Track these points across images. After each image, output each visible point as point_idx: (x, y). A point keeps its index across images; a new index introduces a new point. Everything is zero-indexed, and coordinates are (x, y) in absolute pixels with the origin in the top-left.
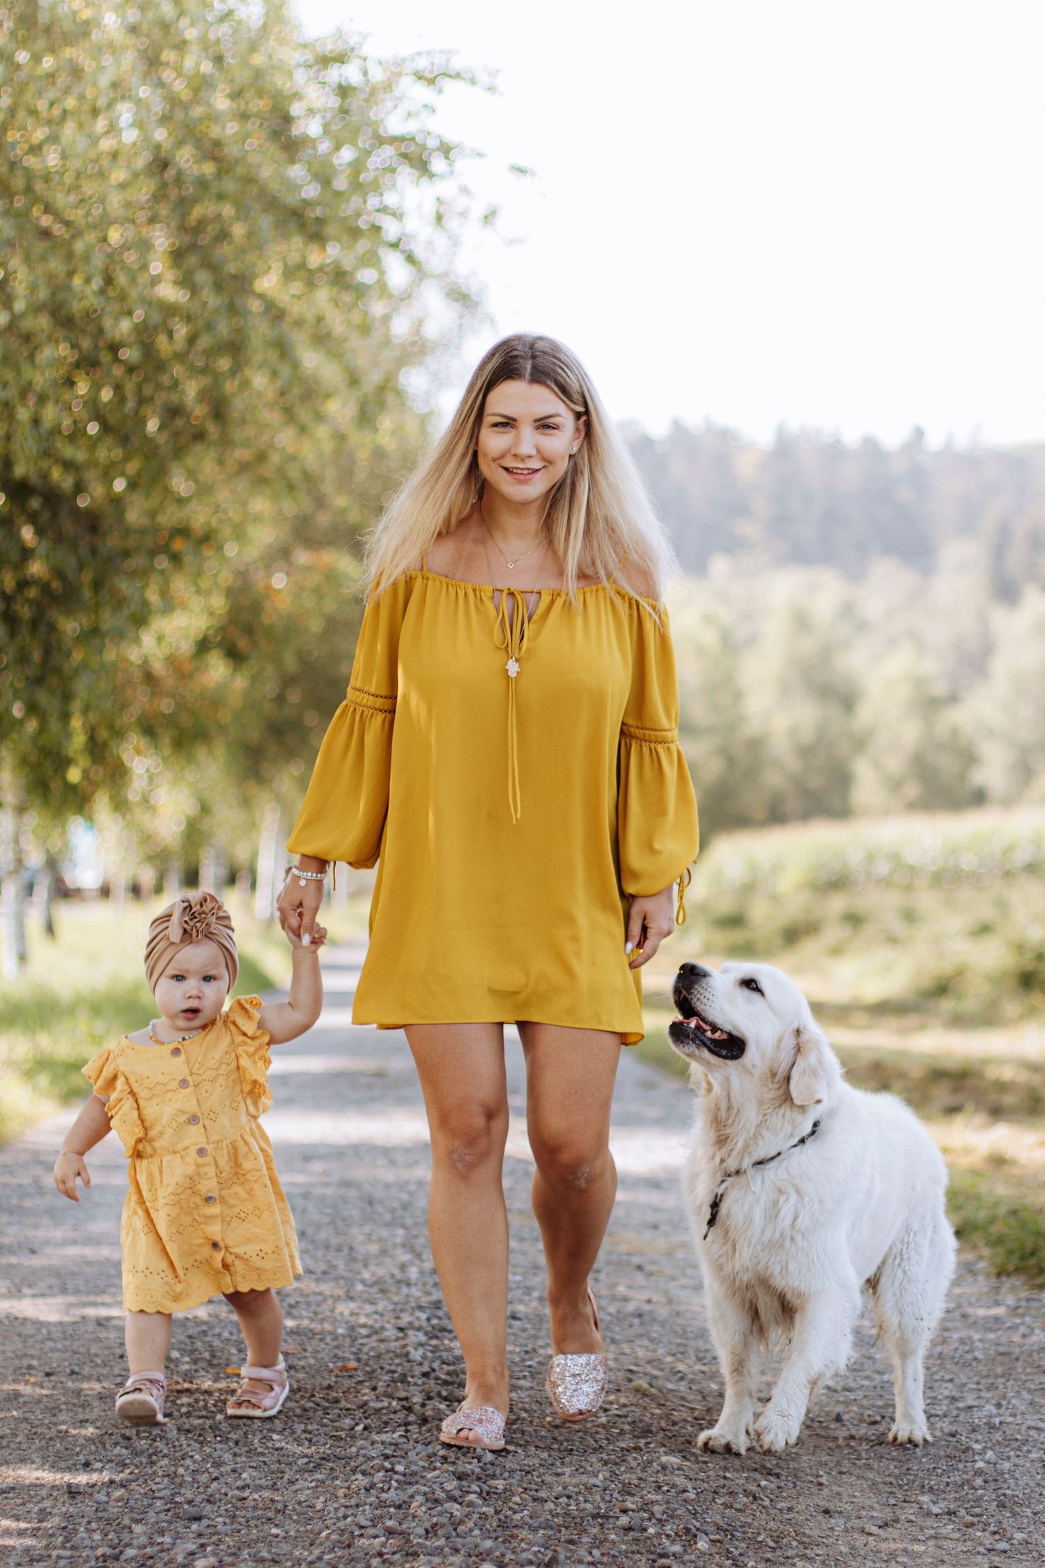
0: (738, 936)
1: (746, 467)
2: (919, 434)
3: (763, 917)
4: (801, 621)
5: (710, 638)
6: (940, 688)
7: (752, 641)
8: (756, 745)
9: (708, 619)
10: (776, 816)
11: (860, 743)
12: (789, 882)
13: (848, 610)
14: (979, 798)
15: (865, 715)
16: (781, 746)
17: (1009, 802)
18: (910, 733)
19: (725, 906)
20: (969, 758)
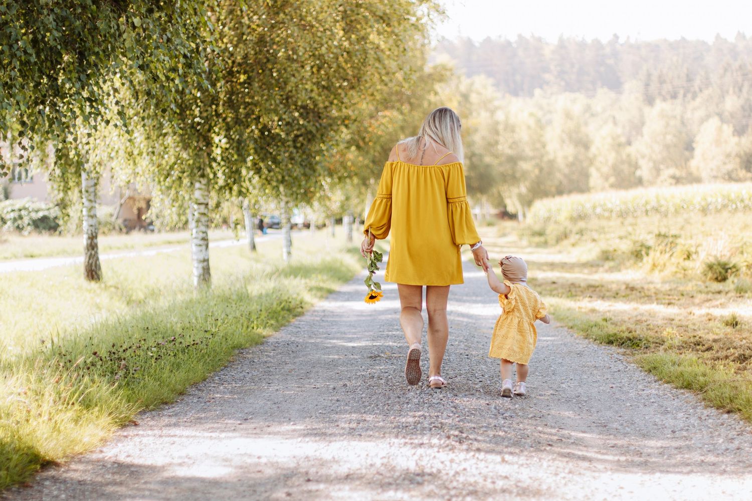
0: (542, 239)
1: (547, 52)
2: (616, 37)
3: (552, 230)
4: (568, 116)
5: (532, 122)
6: (623, 140)
7: (550, 122)
8: (551, 163)
9: (531, 114)
10: (560, 192)
11: (591, 162)
12: (563, 217)
13: (588, 108)
14: (640, 182)
15: (593, 150)
16: (561, 163)
17: (652, 183)
18: (612, 157)
19: (537, 228)
20: (637, 167)
